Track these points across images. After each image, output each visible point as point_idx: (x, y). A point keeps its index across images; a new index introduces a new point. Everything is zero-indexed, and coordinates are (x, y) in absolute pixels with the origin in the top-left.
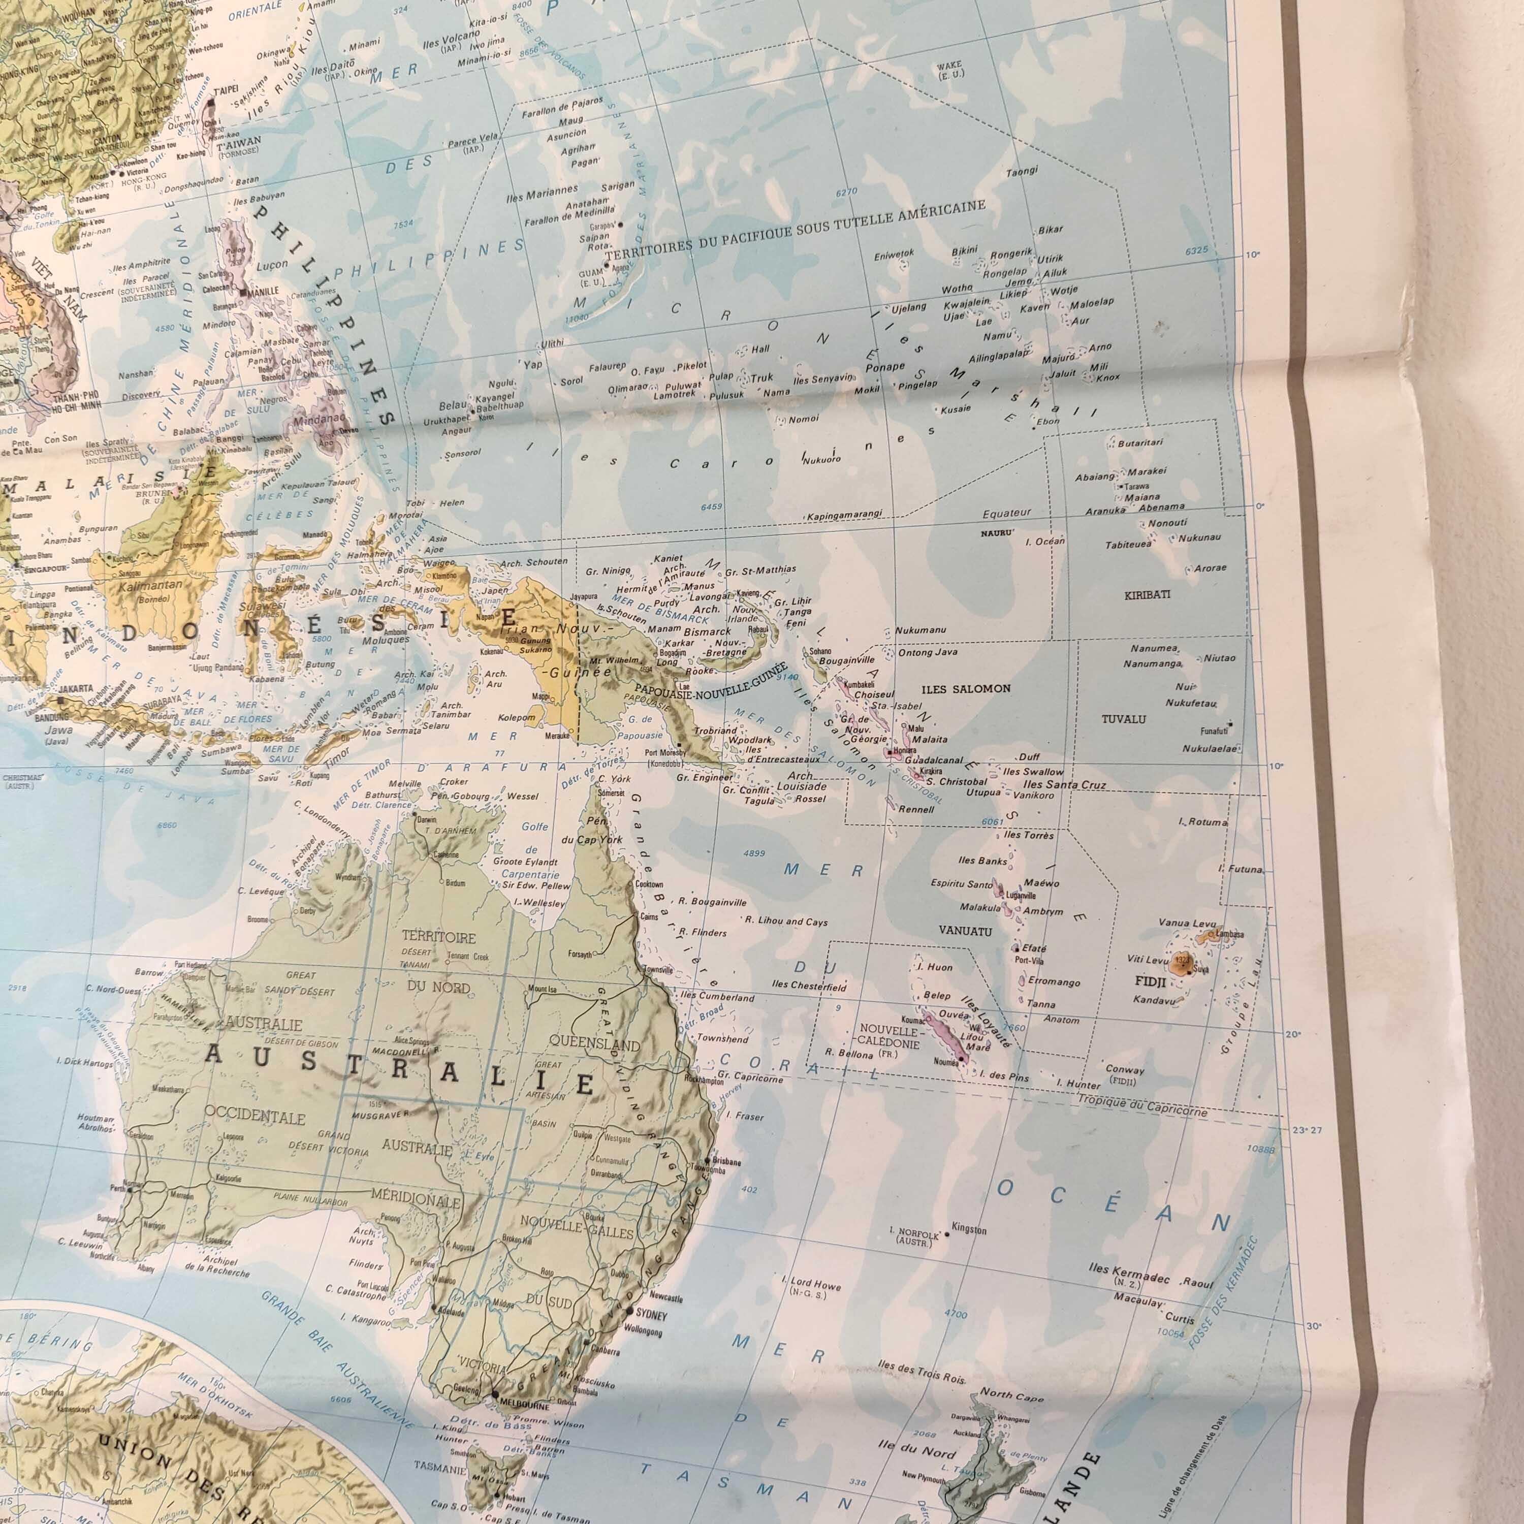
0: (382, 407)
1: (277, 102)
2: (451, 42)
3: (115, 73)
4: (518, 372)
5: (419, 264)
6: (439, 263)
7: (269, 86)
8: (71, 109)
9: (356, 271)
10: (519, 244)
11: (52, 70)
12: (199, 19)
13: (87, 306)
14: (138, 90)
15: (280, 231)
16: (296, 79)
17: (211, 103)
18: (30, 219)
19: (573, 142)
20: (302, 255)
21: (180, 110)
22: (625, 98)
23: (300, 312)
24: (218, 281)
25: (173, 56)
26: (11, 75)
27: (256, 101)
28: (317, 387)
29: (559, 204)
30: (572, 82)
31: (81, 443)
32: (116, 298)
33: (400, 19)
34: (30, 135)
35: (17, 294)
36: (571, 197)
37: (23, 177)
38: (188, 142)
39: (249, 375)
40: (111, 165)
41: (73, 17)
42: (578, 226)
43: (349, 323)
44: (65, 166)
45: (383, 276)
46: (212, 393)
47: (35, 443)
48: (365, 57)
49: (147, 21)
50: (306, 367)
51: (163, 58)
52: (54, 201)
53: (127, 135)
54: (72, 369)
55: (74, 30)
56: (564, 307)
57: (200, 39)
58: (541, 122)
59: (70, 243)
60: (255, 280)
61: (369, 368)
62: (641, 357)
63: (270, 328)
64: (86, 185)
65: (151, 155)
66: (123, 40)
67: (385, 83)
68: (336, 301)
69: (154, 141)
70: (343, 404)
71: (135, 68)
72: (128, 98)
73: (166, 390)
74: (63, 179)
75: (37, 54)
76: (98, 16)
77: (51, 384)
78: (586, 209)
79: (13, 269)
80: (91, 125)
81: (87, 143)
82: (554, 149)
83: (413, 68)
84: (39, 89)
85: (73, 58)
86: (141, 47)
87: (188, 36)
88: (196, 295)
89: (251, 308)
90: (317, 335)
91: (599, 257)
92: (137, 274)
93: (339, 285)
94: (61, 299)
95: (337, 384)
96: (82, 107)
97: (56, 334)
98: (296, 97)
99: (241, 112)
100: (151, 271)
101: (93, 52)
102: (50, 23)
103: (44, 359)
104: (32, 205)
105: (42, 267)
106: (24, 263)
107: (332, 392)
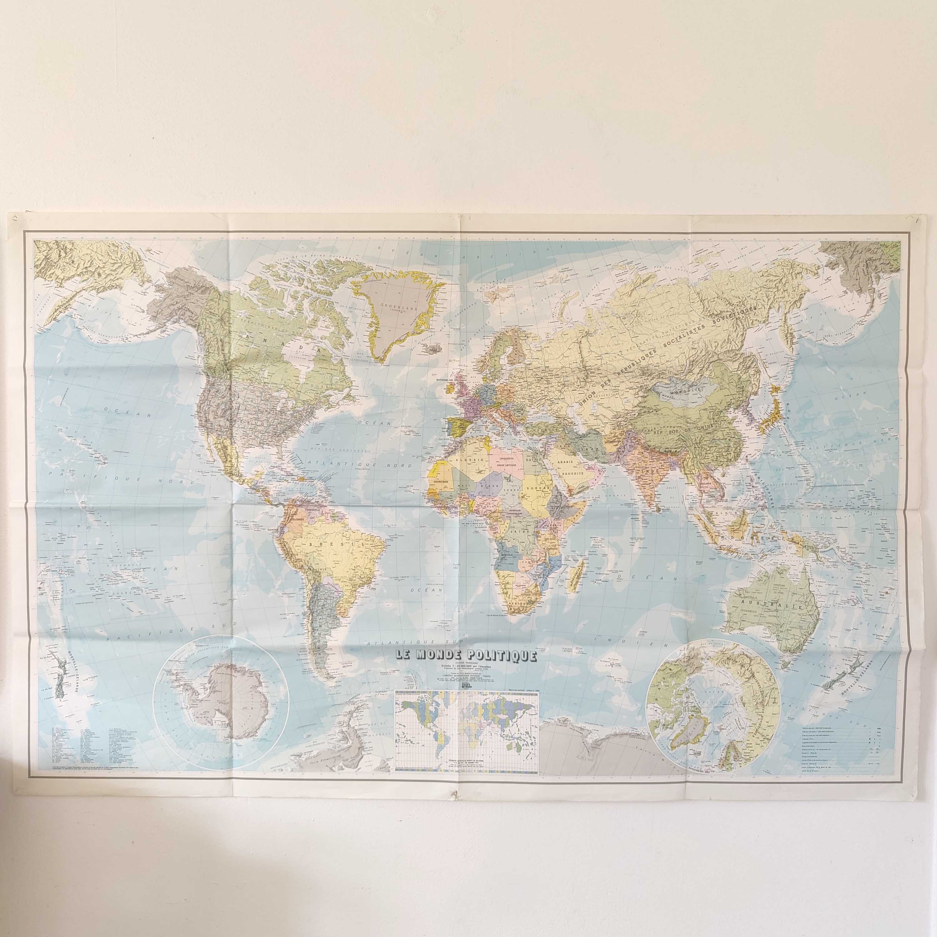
0: (773, 505)
1: (758, 458)
2: (787, 452)
3: (730, 449)
4: (795, 502)
5: (781, 485)
6: (784, 485)
7: (757, 455)
8: (722, 454)
9: (771, 485)
10: (797, 484)
11: (719, 447)
12: (745, 443)
13: (726, 486)
14: (734, 452)
15: (759, 478)
16: (761, 454)
17: (747, 456)
18: (716, 471)
19: (806, 470)
20: (763, 482)
21: (742, 457)
22: (814, 464)
23: (762, 490)
24: (749, 484)
25: (740, 448)
26: (712, 447)
27: (754, 457)
28: (763, 501)
29: (803, 479)
30: (806, 461)
31: (723, 507)
32: (731, 486)
33: (778, 448)
34: (715, 457)
35: (714, 483)
36: (805, 478)
37: (715, 464)
38: (743, 462)
39: (753, 499)
40: (730, 464)
41: (723, 439)
42: (806, 482)
43: (769, 493)
44: (722, 463)
45: (775, 486)
46: (746, 501)
47: (715, 506)
48: (772, 453)
49: (736, 442)
50: (762, 499)
51: (739, 448)
52: (720, 468)
53: (733, 460)
54: (724, 496)
55: (723, 441)
56: (803, 494)
57: (745, 446)
58: (801, 466)
59: (724, 476)
60: (755, 485)
61: (772, 499)
62: (813, 502)
63: (757, 492)
64: (726, 467)
65: (737, 463)
66: (731, 444)
67: (776, 457)
68: (768, 489)
69: (738, 461)
70: (767, 504)
71: (734, 449)
72: (733, 454)
73: (739, 500)
74: (722, 465)
75: (716, 444)
76: (727, 440)
77: (720, 498)
78: (807, 480)
79: (714, 479)
80: (726, 457)
81: (725, 460)
82: (803, 470)
83: (780, 455)
84: (716, 450)
85: (723, 446)
86: (735, 446)
87: (743, 445)
88: (745, 486)
89: (754, 490)
90: (764, 494)
91: (808, 487)
92: (735, 482)
93: (768, 487)
94: (722, 484)
95: (766, 501)
96: (724, 454)
97: (721, 490)
98: (761, 457)
99: (752, 458)
100: (738, 482)
101: (726, 445)
102: (719, 439)
103: (719, 494)
104: (716, 469)
105: (719, 479)
106: (716, 478)
107: (765, 502)
